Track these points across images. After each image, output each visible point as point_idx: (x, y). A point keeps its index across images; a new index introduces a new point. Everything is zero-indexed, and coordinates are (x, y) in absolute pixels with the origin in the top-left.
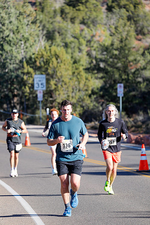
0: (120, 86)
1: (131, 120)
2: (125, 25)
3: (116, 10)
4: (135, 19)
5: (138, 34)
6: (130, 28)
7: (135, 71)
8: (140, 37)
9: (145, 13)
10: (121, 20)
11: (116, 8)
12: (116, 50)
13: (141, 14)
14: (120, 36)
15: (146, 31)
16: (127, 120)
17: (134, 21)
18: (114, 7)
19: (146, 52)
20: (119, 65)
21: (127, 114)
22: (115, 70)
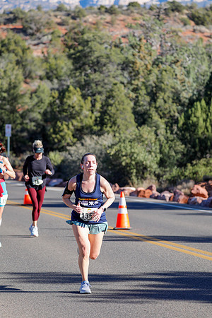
0: (8, 127)
1: (19, 159)
2: (14, 69)
3: (5, 54)
4: (24, 63)
5: (26, 78)
6: (18, 72)
7: (23, 112)
8: (28, 80)
9: (33, 58)
10: (10, 64)
11: (6, 52)
12: (5, 92)
13: (29, 59)
14: (8, 79)
15: (33, 75)
16: (14, 159)
17: (23, 65)
18: (3, 52)
19: (33, 95)
20: (8, 107)
21: (15, 153)
22: (3, 111)
